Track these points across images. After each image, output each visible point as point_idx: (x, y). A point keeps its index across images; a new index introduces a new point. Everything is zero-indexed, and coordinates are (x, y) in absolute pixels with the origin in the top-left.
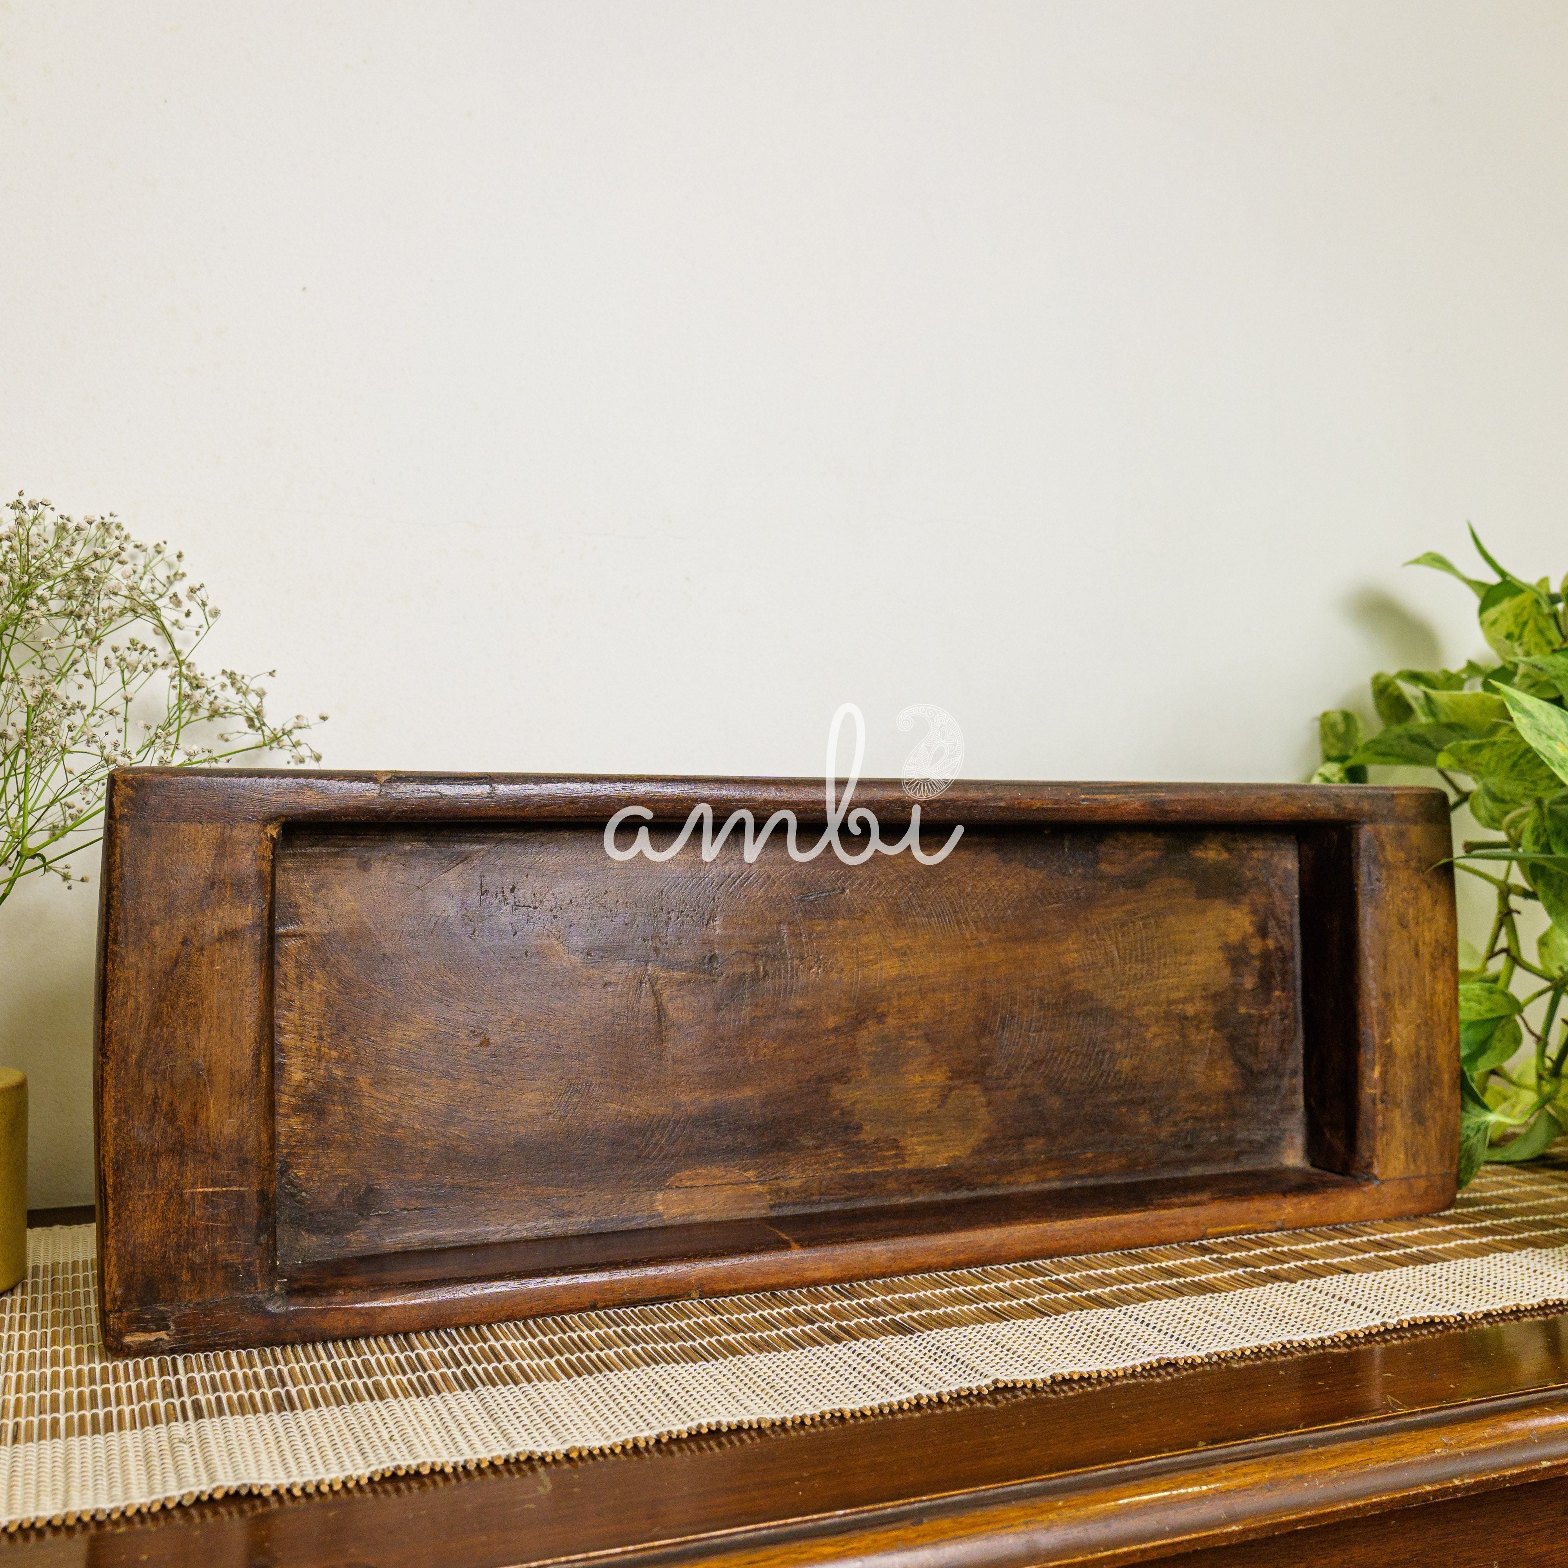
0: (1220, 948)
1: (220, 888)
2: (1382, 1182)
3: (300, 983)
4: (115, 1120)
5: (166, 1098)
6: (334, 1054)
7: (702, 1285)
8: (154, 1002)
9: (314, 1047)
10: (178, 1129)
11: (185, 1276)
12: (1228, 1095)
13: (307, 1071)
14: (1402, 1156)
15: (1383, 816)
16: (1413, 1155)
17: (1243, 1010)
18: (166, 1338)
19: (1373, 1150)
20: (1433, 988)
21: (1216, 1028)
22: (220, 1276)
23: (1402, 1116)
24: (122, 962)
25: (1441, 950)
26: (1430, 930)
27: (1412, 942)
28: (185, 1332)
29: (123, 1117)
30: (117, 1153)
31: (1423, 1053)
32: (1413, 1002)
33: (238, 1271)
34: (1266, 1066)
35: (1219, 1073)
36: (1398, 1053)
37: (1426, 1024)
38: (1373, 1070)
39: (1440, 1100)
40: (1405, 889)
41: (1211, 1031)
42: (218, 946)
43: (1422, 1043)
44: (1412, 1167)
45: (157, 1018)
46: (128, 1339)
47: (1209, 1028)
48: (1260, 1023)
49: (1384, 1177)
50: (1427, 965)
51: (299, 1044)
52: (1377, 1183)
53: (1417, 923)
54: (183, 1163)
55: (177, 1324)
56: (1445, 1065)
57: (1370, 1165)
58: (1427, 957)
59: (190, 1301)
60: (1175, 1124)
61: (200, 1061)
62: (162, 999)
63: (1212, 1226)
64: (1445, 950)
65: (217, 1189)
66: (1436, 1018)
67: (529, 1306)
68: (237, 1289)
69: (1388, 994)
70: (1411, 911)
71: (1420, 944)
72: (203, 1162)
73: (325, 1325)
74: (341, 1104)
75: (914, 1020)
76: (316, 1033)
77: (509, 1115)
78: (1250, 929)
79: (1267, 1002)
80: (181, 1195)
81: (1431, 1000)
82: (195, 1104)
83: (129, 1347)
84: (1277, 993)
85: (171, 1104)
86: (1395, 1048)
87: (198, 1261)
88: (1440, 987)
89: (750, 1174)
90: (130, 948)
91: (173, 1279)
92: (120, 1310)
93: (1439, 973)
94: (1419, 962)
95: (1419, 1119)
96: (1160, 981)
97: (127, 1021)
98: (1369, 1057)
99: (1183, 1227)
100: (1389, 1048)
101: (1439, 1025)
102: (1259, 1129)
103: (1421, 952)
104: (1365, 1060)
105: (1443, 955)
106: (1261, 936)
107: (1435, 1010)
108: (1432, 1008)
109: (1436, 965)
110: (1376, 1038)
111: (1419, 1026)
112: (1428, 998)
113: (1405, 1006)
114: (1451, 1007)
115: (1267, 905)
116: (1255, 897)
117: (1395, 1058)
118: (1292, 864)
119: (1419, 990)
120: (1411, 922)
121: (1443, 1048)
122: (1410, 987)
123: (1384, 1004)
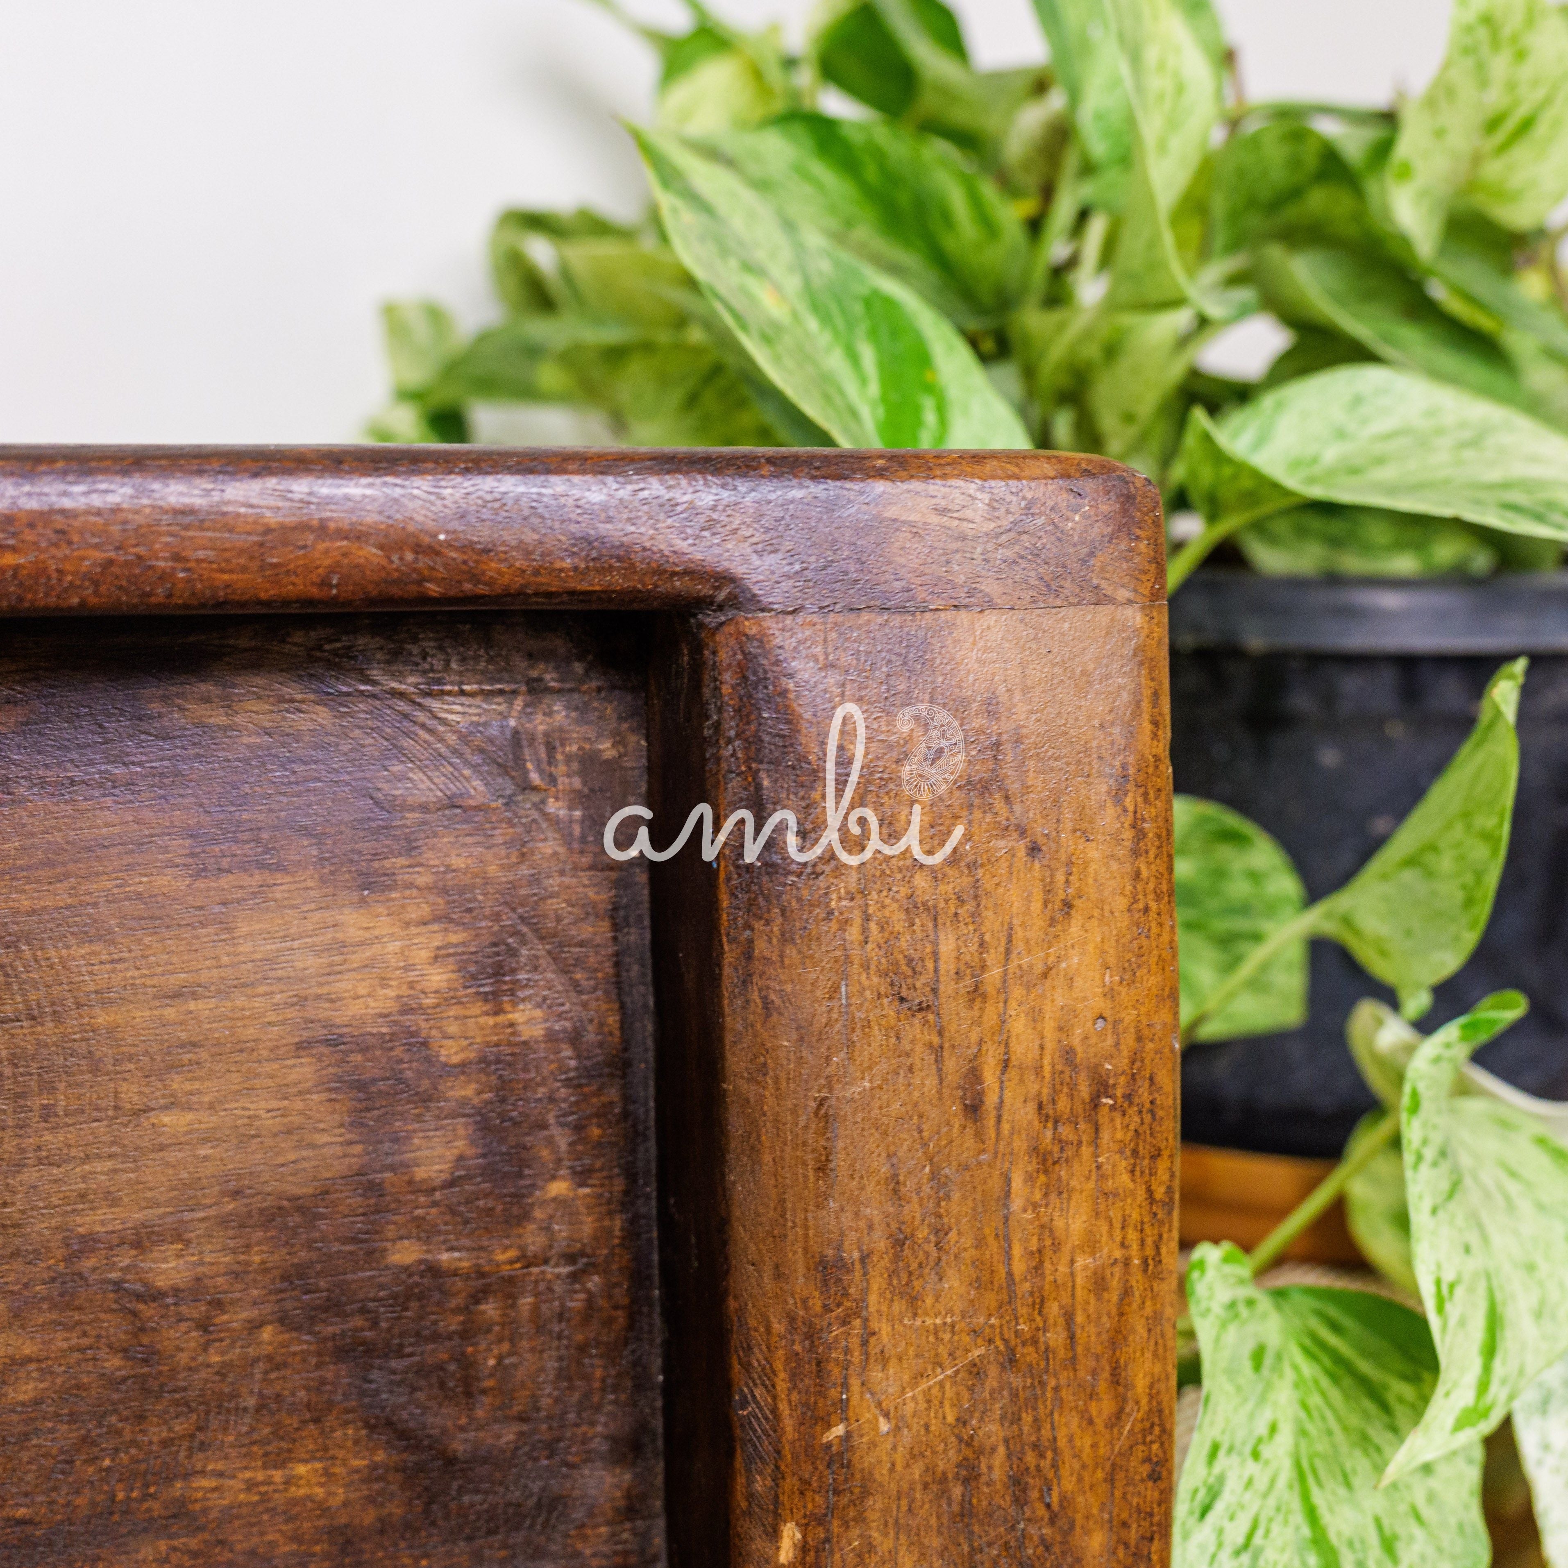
0: (302, 1047)
12: (343, 1539)
17: (404, 1254)
20: (1046, 1228)
25: (1084, 1091)
26: (1035, 1016)
27: (952, 1064)
31: (996, 1468)
34: (507, 1433)
35: (301, 1469)
36: (882, 1473)
37: (1011, 1361)
38: (774, 1535)
43: (991, 1430)
48: (477, 1297)
50: (1020, 1144)
53: (976, 994)
56: (1088, 1502)
64: (1102, 1087)
66: (1056, 1337)
69: (842, 1265)
70: (947, 945)
71: (990, 1076)
78: (436, 975)
79: (515, 1220)
81: (1038, 1269)
84: (559, 1188)
86: (864, 1460)
94: (979, 1135)
98: (763, 1488)
100: (839, 1459)
101: (1073, 1362)
103: (991, 1100)
104: (751, 1496)
105: (1095, 1105)
106: (485, 997)
107: (1053, 1309)
108: (1039, 1303)
109: (1062, 1144)
110: (788, 1423)
111: (976, 1371)
112: (1019, 1267)
113: (914, 1301)
114: (1127, 1292)
115: (514, 886)
116: (458, 862)
117: (866, 1493)
118: (619, 741)
119: (980, 1243)
120: (947, 987)
121: (1085, 1443)
122: (940, 1232)
123: (816, 1304)
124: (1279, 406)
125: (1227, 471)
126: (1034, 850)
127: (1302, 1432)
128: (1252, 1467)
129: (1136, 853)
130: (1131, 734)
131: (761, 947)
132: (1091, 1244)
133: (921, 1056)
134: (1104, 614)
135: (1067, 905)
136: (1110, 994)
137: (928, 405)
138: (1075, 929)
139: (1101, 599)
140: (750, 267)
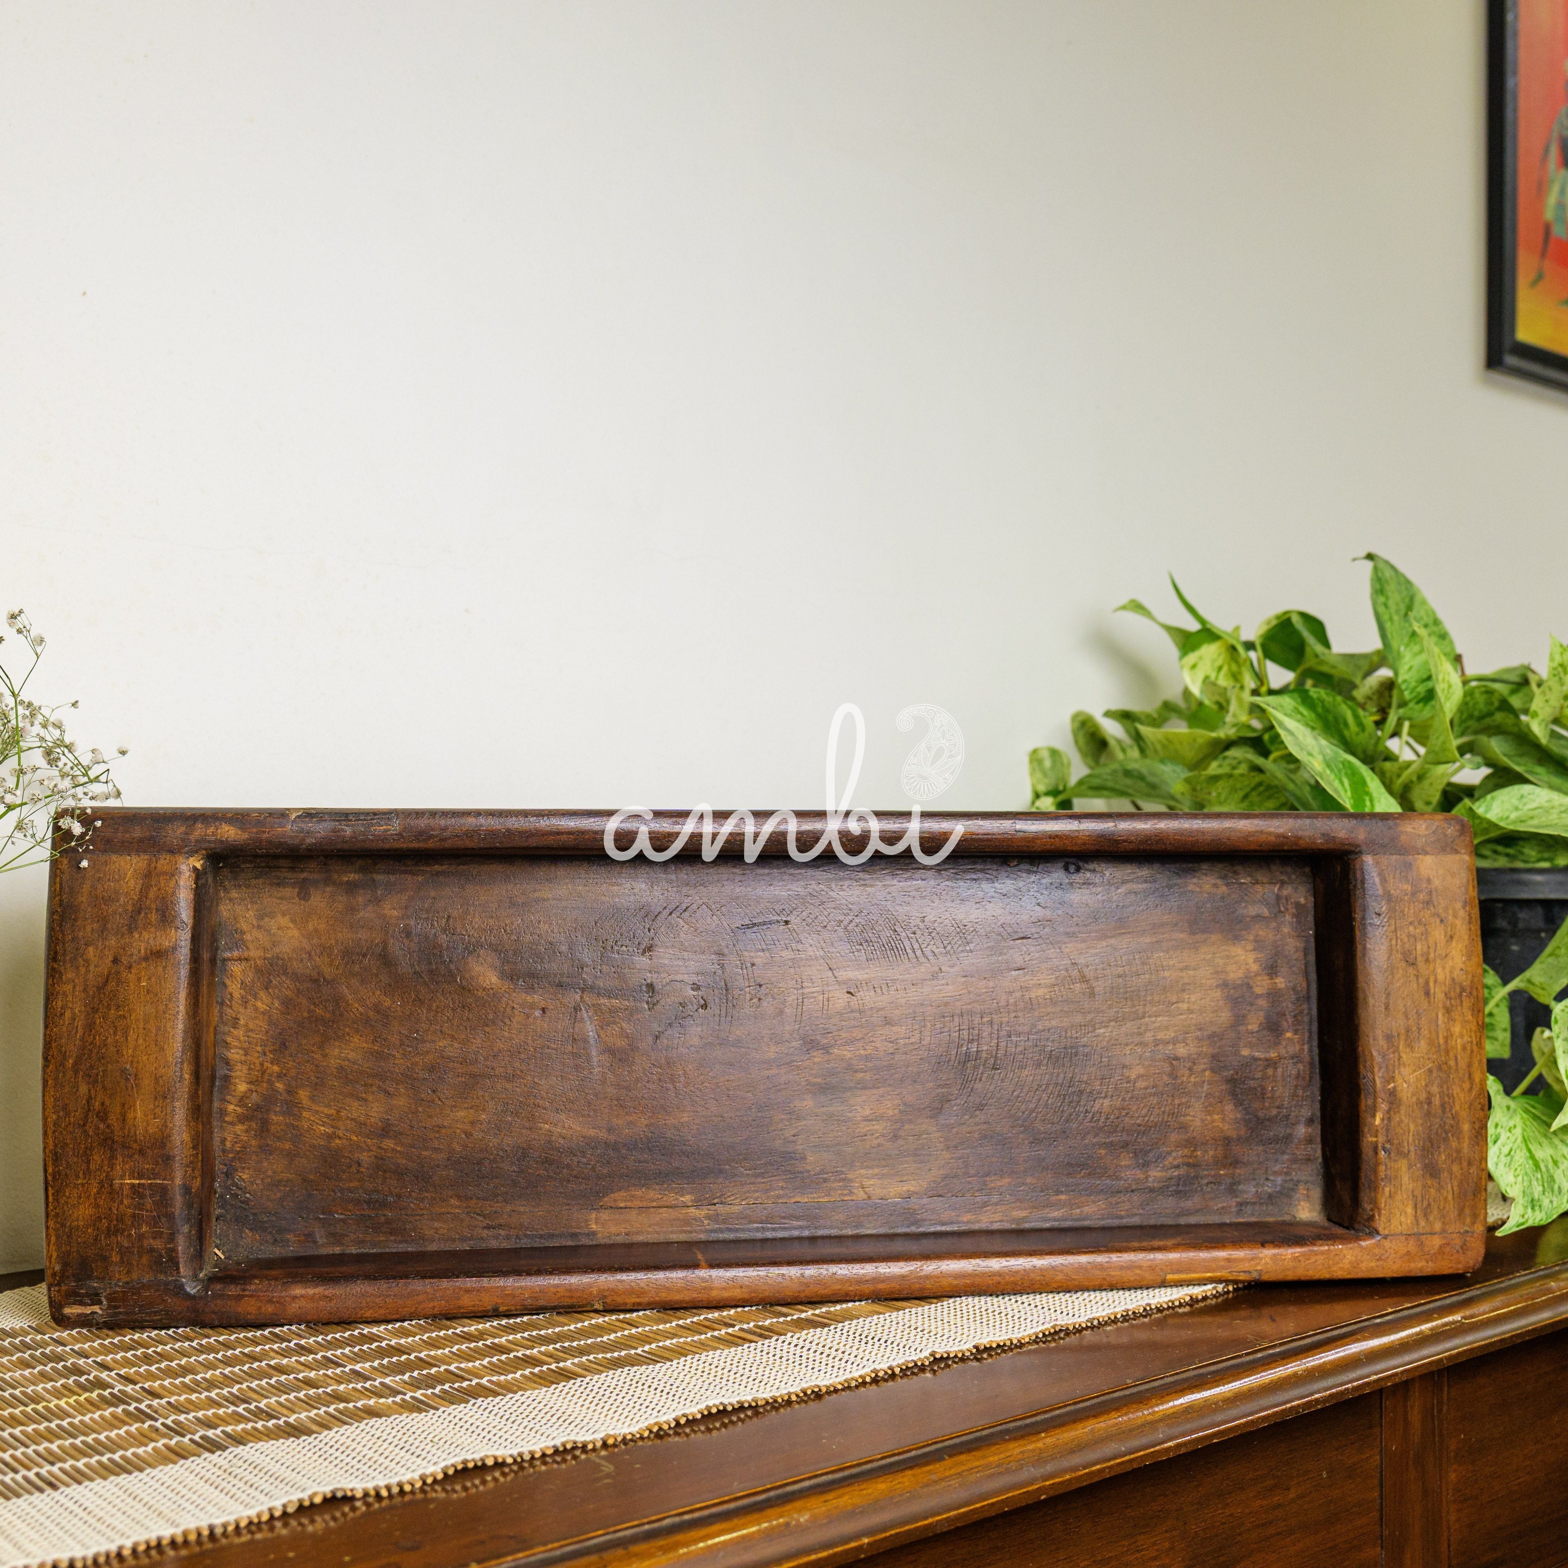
0: (1217, 986)
1: (146, 914)
2: (1385, 1237)
3: (245, 1003)
4: (54, 1117)
5: (98, 1099)
6: (276, 1068)
7: (605, 1297)
8: (88, 1014)
9: (257, 1061)
10: (108, 1126)
11: (115, 1258)
12: (1227, 1141)
13: (251, 1083)
14: (1410, 1210)
15: (1383, 846)
16: (1424, 1209)
17: (1245, 1052)
18: (100, 1312)
19: (1374, 1202)
20: (1448, 1030)
21: (1213, 1070)
22: (145, 1260)
23: (1410, 1166)
24: (61, 978)
25: (1458, 990)
26: (1444, 968)
27: (1421, 980)
28: (116, 1307)
29: (61, 1114)
30: (56, 1146)
31: (1437, 1101)
32: (1423, 1044)
33: (161, 1256)
34: (1274, 1112)
35: (1216, 1117)
36: (1405, 1099)
37: (1440, 1068)
38: (1374, 1116)
39: (1458, 1151)
40: (1411, 923)
41: (1207, 1073)
42: (144, 964)
43: (1435, 1089)
44: (1423, 1223)
45: (90, 1026)
46: (67, 1311)
47: (1204, 1070)
48: (1266, 1067)
49: (1386, 1232)
50: (1440, 1005)
51: (243, 1058)
52: (1378, 1238)
53: (1427, 961)
54: (113, 1157)
55: (110, 1300)
56: (1464, 1114)
57: (1371, 1218)
58: (1440, 996)
59: (119, 1280)
60: (1165, 1169)
61: (128, 1067)
62: (95, 1010)
63: (1173, 1272)
64: (1463, 990)
65: (143, 1181)
66: (1452, 1063)
67: (431, 1305)
68: (161, 1272)
69: (1392, 1037)
70: (1419, 947)
71: (1432, 984)
72: (130, 1157)
73: (240, 1310)
74: (283, 1113)
75: (862, 1052)
76: (259, 1049)
77: (444, 1131)
78: (1255, 967)
79: (1277, 1044)
80: (111, 1185)
81: (1446, 1042)
82: (123, 1105)
83: (69, 1318)
84: (1289, 1035)
85: (103, 1104)
86: (1400, 1094)
87: (126, 1245)
88: (1457, 1029)
89: (687, 1198)
90: (68, 965)
91: (105, 1259)
92: (59, 1284)
93: (1456, 1015)
94: (1429, 1001)
95: (1432, 1171)
96: (1147, 1019)
97: (64, 1029)
98: (1370, 1102)
99: (1138, 1271)
100: (1393, 1093)
102: (1267, 1179)
103: (1432, 991)
104: (1366, 1106)
105: (1460, 995)
106: (1269, 974)
107: (1451, 1054)
108: (1447, 1052)
109: (1452, 1005)
110: (1378, 1081)
111: (1430, 1071)
112: (1441, 1041)
113: (1412, 1049)
114: (1472, 1051)
115: (1276, 941)
116: (1261, 933)
117: (1400, 1105)
118: (1306, 899)
119: (1430, 1032)
120: (1419, 959)
121: (1462, 1096)
122: (1419, 1029)
123: (1385, 1047)
124: (1493, 799)
125: (1477, 821)
126: (1442, 921)
127: (1524, 1130)
128: (1508, 1134)
129: (1470, 923)
130: (1467, 890)
131: (1368, 946)
132: (1461, 1036)
133: (1413, 978)
134: (1457, 857)
135: (1451, 937)
136: (1464, 963)
137: (1367, 798)
138: (1454, 944)
139: (1457, 852)
140: (1310, 754)
